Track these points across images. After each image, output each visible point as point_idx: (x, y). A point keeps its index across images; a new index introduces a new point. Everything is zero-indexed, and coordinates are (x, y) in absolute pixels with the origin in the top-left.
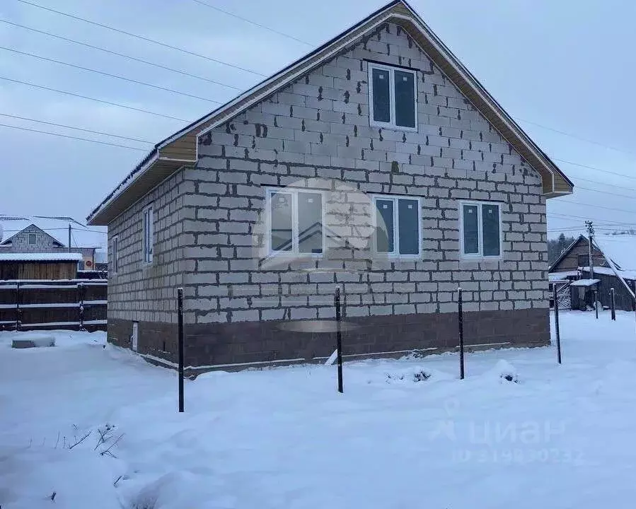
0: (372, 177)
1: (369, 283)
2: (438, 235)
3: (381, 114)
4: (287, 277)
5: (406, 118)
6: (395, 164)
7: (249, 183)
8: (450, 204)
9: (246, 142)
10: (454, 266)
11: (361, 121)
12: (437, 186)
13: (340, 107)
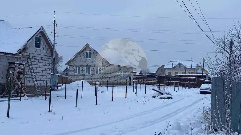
0: (85, 65)
1: (84, 77)
2: (93, 71)
3: (87, 57)
4: (76, 76)
5: (90, 57)
6: (88, 63)
7: (74, 67)
8: (95, 67)
9: (74, 62)
10: (95, 75)
11: (85, 58)
12: (93, 65)
13: (83, 57)
